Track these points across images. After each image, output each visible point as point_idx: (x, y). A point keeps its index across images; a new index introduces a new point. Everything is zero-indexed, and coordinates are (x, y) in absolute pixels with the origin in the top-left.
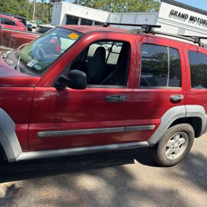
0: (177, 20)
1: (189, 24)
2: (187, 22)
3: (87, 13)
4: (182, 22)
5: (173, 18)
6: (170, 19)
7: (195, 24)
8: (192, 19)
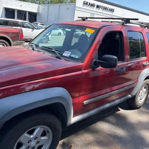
0: (88, 8)
1: (96, 10)
2: (95, 9)
3: (21, 6)
4: (92, 9)
5: (85, 7)
6: (83, 7)
7: (100, 10)
8: (98, 7)
